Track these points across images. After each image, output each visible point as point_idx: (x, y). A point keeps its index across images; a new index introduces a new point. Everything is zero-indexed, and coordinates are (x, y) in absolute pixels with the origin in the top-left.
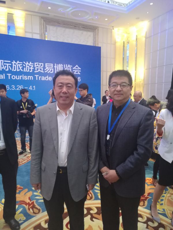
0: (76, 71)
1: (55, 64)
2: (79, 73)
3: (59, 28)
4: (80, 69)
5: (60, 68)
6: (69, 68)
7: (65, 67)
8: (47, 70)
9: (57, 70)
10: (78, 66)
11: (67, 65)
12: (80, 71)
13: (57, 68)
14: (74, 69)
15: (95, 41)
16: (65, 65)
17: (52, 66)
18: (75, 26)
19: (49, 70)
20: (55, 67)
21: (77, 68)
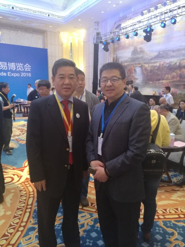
0: (27, 68)
1: (9, 63)
2: (29, 70)
3: (12, 32)
4: (30, 66)
5: (13, 66)
6: (21, 66)
7: (17, 65)
8: (2, 67)
9: (10, 67)
10: (29, 64)
11: (18, 63)
12: (30, 68)
13: (10, 66)
14: (25, 67)
15: (44, 43)
16: (17, 64)
17: (6, 64)
18: (26, 30)
19: (4, 67)
20: (9, 65)
21: (27, 66)
